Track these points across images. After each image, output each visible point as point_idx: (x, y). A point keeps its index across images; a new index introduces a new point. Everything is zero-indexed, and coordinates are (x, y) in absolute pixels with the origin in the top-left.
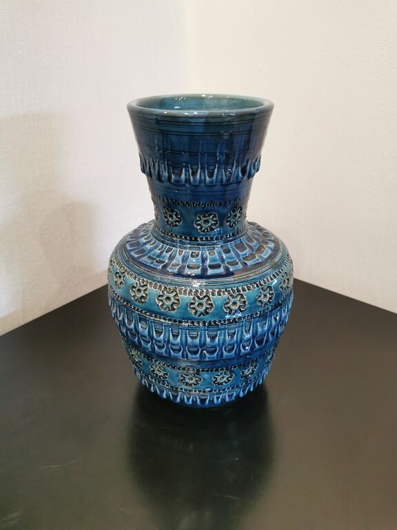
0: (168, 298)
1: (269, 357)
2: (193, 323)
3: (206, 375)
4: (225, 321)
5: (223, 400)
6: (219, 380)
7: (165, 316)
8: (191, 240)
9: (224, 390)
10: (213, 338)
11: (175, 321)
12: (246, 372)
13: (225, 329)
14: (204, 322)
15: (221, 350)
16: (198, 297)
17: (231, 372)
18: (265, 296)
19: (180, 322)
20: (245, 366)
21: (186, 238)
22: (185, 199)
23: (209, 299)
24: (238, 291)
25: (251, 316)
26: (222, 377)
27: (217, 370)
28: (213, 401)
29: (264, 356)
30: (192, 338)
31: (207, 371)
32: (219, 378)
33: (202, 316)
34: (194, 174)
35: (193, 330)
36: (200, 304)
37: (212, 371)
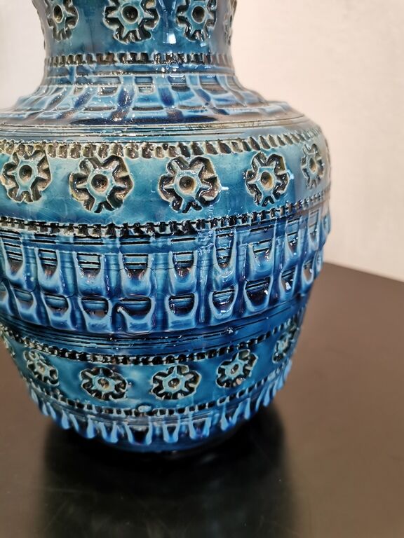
0: (27, 171)
1: (282, 345)
2: (84, 229)
3: (133, 373)
4: (163, 227)
5: (184, 437)
6: (166, 388)
7: (21, 217)
8: (100, 61)
9: (181, 411)
10: (135, 272)
11: (43, 225)
13: (166, 249)
14: (111, 227)
15: (161, 305)
16: (96, 162)
17: (193, 367)
18: (266, 178)
19: (55, 227)
20: (224, 354)
23: (122, 167)
24: (197, 150)
25: (233, 220)
26: (175, 378)
27: (158, 361)
28: (161, 436)
29: (269, 337)
30: (86, 271)
31: (136, 362)
32: (166, 381)
33: (104, 211)
35: (90, 252)
36: (100, 179)
37: (146, 362)
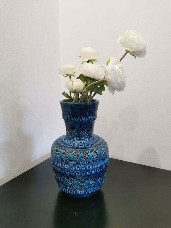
0: (75, 155)
1: (104, 175)
2: (83, 162)
3: (87, 181)
4: (92, 161)
5: (92, 192)
6: (91, 183)
7: (74, 161)
8: (79, 138)
9: (92, 187)
10: (89, 167)
11: (78, 162)
12: (99, 180)
13: (93, 163)
14: (87, 162)
15: (91, 171)
16: (84, 154)
17: (94, 179)
18: (103, 153)
19: (79, 162)
20: (98, 177)
21: (78, 138)
22: (78, 126)
23: (88, 154)
24: (96, 151)
25: (100, 159)
26: (92, 182)
27: (90, 179)
28: (89, 192)
29: (103, 174)
30: (83, 167)
31: (87, 179)
32: (91, 182)
33: (86, 160)
34: (81, 119)
35: (84, 165)
36: (85, 156)
37: (89, 179)
